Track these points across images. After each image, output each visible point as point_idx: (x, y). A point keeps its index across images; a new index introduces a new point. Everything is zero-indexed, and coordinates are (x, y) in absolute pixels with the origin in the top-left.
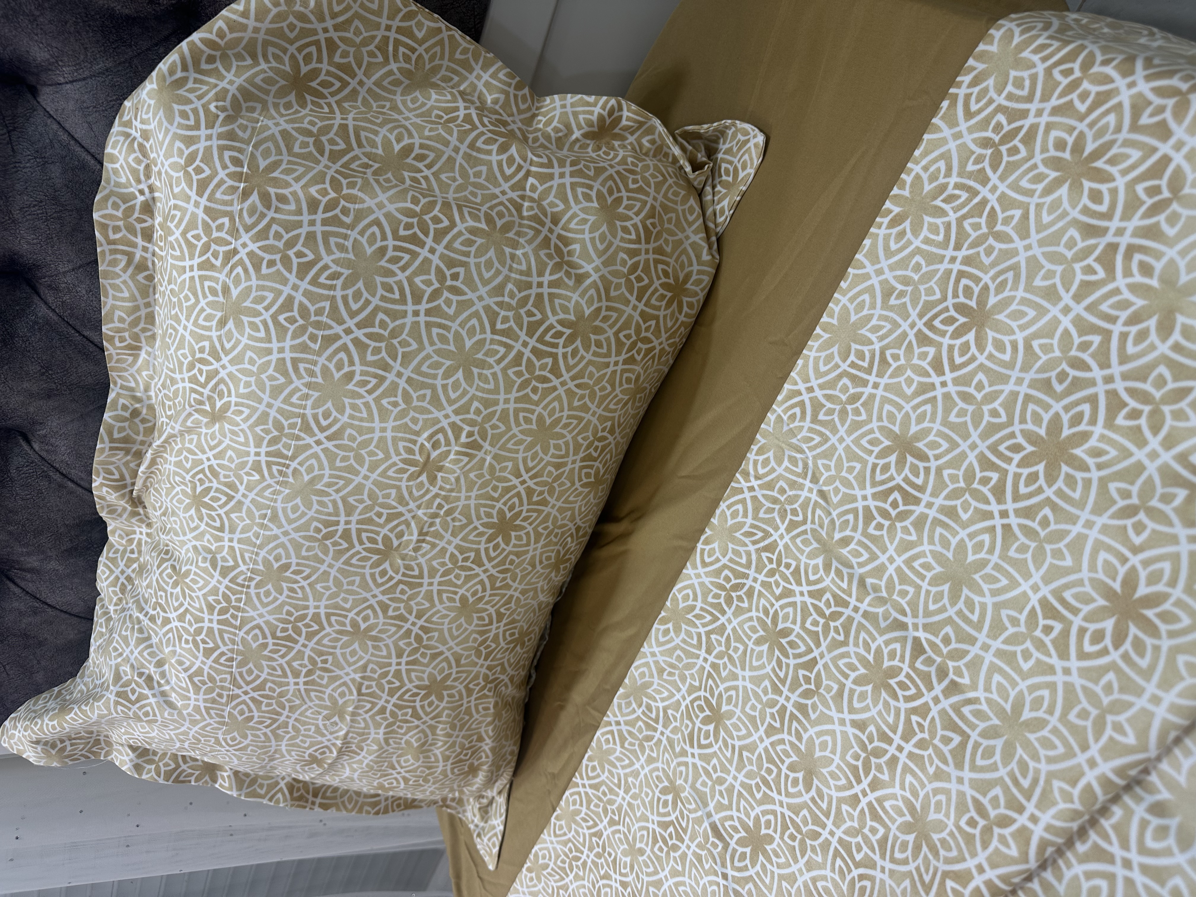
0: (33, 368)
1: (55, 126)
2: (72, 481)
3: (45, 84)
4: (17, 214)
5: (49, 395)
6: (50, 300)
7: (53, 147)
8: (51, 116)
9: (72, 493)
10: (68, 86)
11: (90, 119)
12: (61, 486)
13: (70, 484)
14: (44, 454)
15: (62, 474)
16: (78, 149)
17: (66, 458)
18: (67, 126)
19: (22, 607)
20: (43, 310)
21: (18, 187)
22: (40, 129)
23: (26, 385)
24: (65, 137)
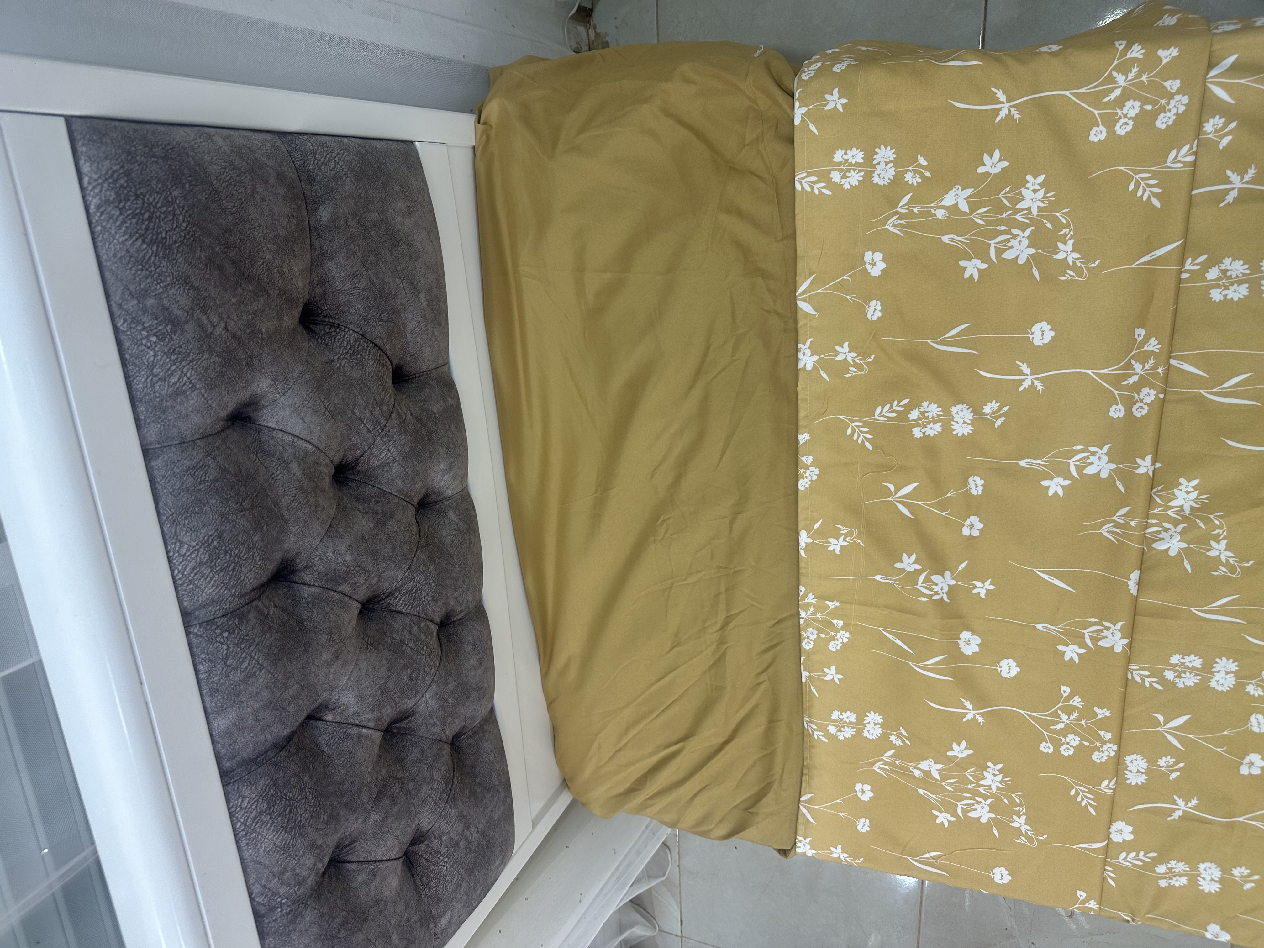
0: (324, 638)
1: (280, 434)
2: (364, 727)
3: (264, 407)
4: (286, 516)
5: (337, 656)
6: (309, 578)
7: (286, 450)
8: (274, 429)
10: (282, 398)
11: (302, 414)
12: (360, 736)
13: (364, 731)
14: (338, 718)
15: (357, 725)
16: (300, 442)
18: (288, 429)
21: (281, 492)
22: (272, 442)
23: (324, 657)
24: (289, 439)
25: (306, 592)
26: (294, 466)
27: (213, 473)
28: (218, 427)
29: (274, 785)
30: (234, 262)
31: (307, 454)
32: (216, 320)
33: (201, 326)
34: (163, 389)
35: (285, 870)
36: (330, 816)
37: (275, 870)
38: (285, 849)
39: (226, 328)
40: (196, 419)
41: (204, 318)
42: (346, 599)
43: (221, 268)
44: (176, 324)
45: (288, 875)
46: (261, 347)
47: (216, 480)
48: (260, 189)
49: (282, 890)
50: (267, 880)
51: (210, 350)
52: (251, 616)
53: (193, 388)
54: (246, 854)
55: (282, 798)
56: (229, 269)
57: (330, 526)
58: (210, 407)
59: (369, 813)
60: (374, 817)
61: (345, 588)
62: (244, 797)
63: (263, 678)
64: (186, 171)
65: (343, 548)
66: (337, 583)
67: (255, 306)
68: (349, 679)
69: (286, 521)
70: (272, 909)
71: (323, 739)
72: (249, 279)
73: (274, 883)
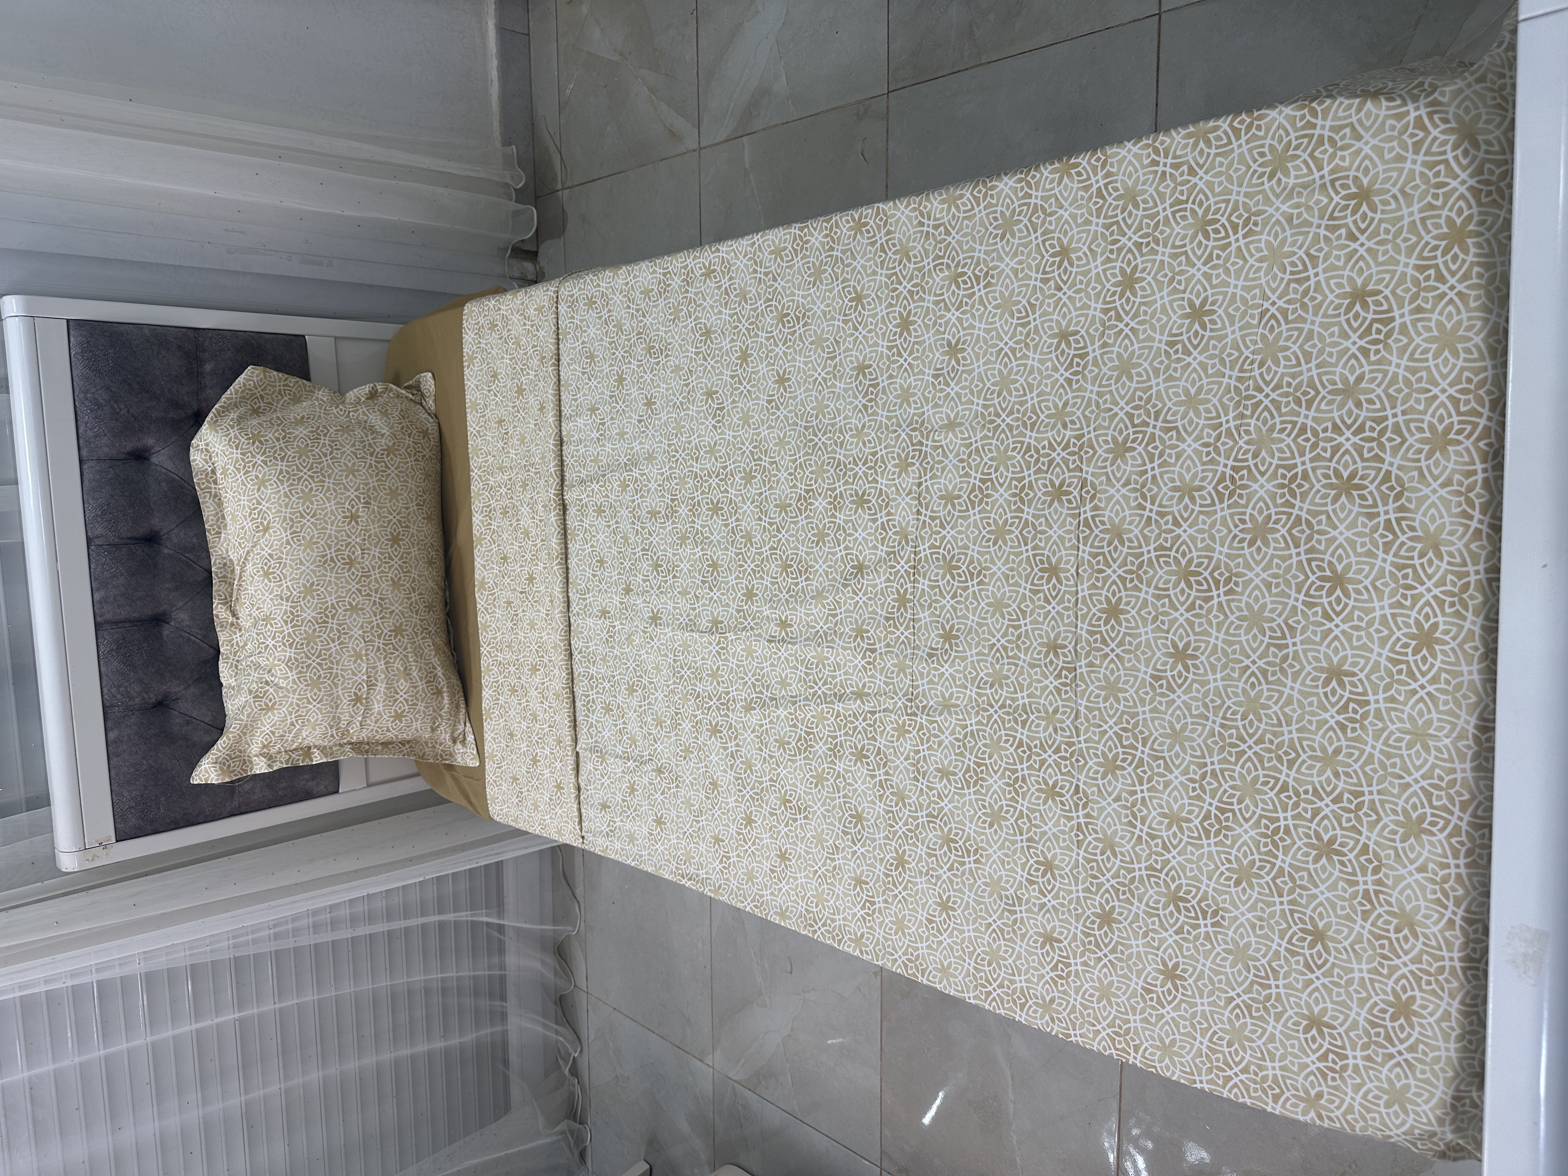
0: (168, 576)
3: (152, 453)
4: (153, 506)
5: (177, 589)
6: (168, 545)
7: (160, 476)
9: (195, 642)
12: (189, 640)
13: (192, 638)
14: (178, 625)
17: (188, 623)
19: (182, 722)
21: (152, 494)
22: (154, 471)
23: (167, 585)
24: (164, 471)
25: (166, 551)
26: (164, 484)
27: (111, 476)
28: (122, 456)
29: (123, 639)
30: (139, 383)
31: (172, 479)
32: (122, 407)
33: (113, 408)
34: (90, 434)
35: (120, 686)
36: (157, 672)
37: (116, 683)
38: (122, 674)
39: (128, 411)
40: (106, 449)
41: (116, 406)
42: (191, 562)
43: (130, 385)
44: (100, 406)
45: (122, 689)
46: (150, 423)
47: (112, 479)
48: (163, 352)
49: (119, 696)
50: (111, 687)
51: (116, 419)
52: (124, 550)
53: (105, 435)
54: (102, 670)
55: (125, 647)
56: (135, 386)
57: (185, 520)
58: (114, 446)
59: (189, 685)
60: (192, 690)
62: (105, 639)
63: (122, 580)
64: (119, 342)
65: (191, 534)
66: (184, 551)
67: (149, 404)
68: (185, 604)
69: (152, 509)
70: (112, 706)
71: (166, 633)
72: (147, 392)
73: (114, 690)
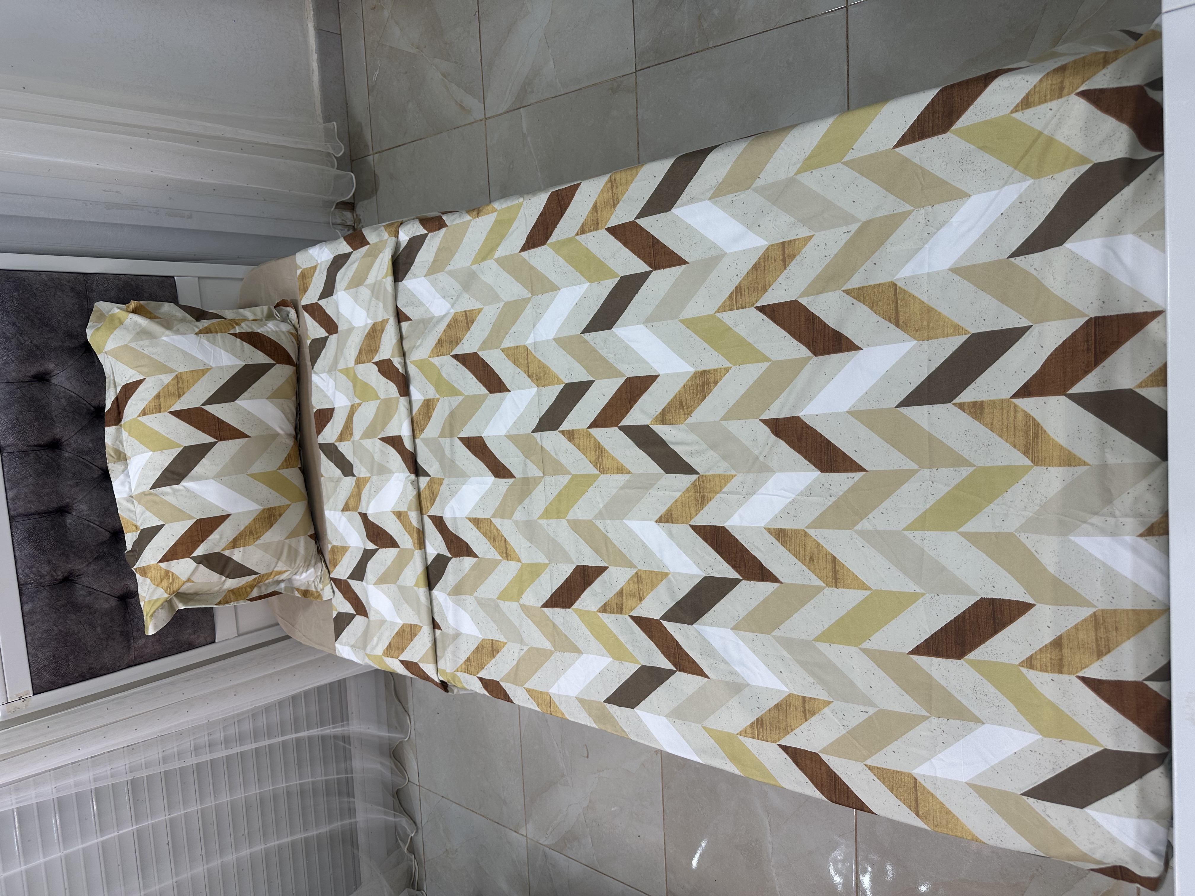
0: (70, 475)
1: (59, 387)
3: (53, 375)
4: (54, 419)
6: (68, 449)
7: (60, 394)
8: (56, 384)
9: (94, 528)
10: (61, 373)
11: (71, 382)
12: (89, 526)
13: (91, 524)
14: (78, 515)
15: (89, 521)
16: (69, 392)
17: (87, 512)
18: (63, 386)
19: (85, 593)
20: (67, 455)
23: (69, 483)
27: (18, 395)
28: (27, 379)
29: (34, 528)
30: (39, 319)
31: (71, 397)
32: (26, 339)
33: (19, 340)
35: (33, 567)
36: (63, 554)
37: (29, 565)
38: (34, 557)
39: (31, 342)
40: (14, 374)
41: (21, 338)
42: (88, 463)
43: (32, 321)
45: (34, 569)
46: (50, 351)
47: (19, 398)
48: (58, 293)
49: (31, 576)
50: (24, 568)
51: (22, 349)
52: (32, 455)
53: (13, 362)
54: (17, 554)
55: (36, 535)
56: (37, 321)
57: (82, 429)
58: (20, 371)
59: (90, 563)
61: (88, 458)
62: (18, 529)
63: (31, 480)
64: (22, 286)
65: (87, 440)
66: (83, 454)
67: (49, 336)
68: (85, 497)
69: (54, 421)
71: (69, 521)
72: (47, 326)
73: (27, 571)
